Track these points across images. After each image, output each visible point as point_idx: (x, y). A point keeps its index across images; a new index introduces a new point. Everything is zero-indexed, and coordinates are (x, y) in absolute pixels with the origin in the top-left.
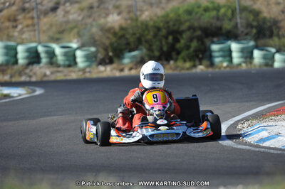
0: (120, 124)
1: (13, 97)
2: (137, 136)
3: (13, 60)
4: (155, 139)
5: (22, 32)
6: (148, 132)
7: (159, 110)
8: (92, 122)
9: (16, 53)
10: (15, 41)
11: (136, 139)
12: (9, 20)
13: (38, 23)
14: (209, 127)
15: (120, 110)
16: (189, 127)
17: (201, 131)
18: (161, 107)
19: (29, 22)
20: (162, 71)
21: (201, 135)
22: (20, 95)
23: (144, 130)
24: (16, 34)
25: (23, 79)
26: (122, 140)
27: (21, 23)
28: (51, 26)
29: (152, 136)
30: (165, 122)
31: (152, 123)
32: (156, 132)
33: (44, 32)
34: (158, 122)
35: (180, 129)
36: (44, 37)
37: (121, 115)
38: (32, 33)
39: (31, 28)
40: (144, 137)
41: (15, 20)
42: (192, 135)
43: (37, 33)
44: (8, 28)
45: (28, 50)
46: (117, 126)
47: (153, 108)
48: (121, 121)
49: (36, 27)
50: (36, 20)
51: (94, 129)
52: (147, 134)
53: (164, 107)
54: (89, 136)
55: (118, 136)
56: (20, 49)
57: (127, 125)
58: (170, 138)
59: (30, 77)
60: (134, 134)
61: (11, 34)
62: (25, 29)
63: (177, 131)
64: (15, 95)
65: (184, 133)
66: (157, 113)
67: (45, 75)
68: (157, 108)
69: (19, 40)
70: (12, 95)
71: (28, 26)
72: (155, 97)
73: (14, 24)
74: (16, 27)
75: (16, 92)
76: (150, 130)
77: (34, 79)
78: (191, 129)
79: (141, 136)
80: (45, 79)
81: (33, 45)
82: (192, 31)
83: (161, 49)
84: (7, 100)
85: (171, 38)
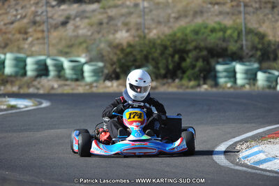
1: (19, 108)
3: (22, 72)
5: (32, 44)
9: (26, 65)
10: (25, 53)
12: (20, 32)
13: (48, 37)
19: (40, 35)
22: (26, 107)
24: (26, 46)
25: (31, 90)
27: (31, 36)
28: (61, 39)
33: (53, 45)
36: (53, 51)
38: (41, 46)
39: (41, 41)
41: (26, 33)
43: (46, 46)
44: (19, 40)
45: (38, 63)
49: (46, 41)
50: (46, 34)
56: (30, 61)
59: (38, 89)
61: (22, 46)
62: (36, 42)
64: (22, 106)
67: (53, 88)
69: (29, 53)
70: (19, 106)
71: (38, 39)
73: (25, 36)
74: (26, 39)
75: (22, 104)
77: (41, 92)
80: (53, 92)
81: (42, 58)
82: (198, 51)
83: (167, 67)
84: (14, 111)
85: (177, 57)
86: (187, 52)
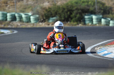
0: (45, 46)
1: (5, 34)
2: (51, 51)
3: (5, 19)
4: (58, 53)
5: (9, 8)
6: (56, 49)
7: (61, 41)
8: (34, 45)
9: (7, 16)
10: (6, 11)
11: (51, 52)
12: (4, 3)
13: (16, 5)
14: (80, 48)
15: (45, 40)
16: (72, 48)
17: (77, 50)
18: (62, 40)
19: (12, 4)
20: (63, 25)
21: (77, 51)
22: (8, 33)
23: (54, 48)
24: (7, 9)
25: (9, 26)
26: (45, 52)
27: (9, 5)
28: (21, 6)
29: (57, 51)
30: (63, 46)
31: (57, 46)
32: (59, 50)
33: (18, 8)
34: (60, 46)
35: (69, 49)
36: (18, 10)
37: (45, 42)
38: (13, 9)
39: (13, 7)
40: (54, 51)
41: (7, 3)
42: (74, 51)
43: (15, 9)
44: (4, 6)
45: (12, 15)
46: (44, 46)
47: (58, 40)
48: (45, 45)
49: (15, 6)
50: (15, 4)
51: (34, 47)
52: (55, 50)
53: (63, 40)
54: (33, 50)
55: (44, 51)
56: (8, 15)
57: (48, 46)
58: (65, 52)
59: (12, 26)
60: (50, 50)
61: (5, 8)
62: (11, 7)
63: (68, 50)
64: (6, 33)
65: (70, 50)
66: (60, 42)
67: (18, 25)
68: (60, 40)
69: (8, 11)
70: (5, 33)
71: (12, 6)
72: (59, 36)
73: (6, 5)
74: (7, 6)
75: (6, 32)
76: (57, 49)
77: (13, 27)
78: (73, 49)
79: (53, 51)
80: (18, 27)
81: (14, 13)
82: (77, 10)
83: (65, 17)
84: (3, 35)
85: (69, 13)
86: (73, 11)
